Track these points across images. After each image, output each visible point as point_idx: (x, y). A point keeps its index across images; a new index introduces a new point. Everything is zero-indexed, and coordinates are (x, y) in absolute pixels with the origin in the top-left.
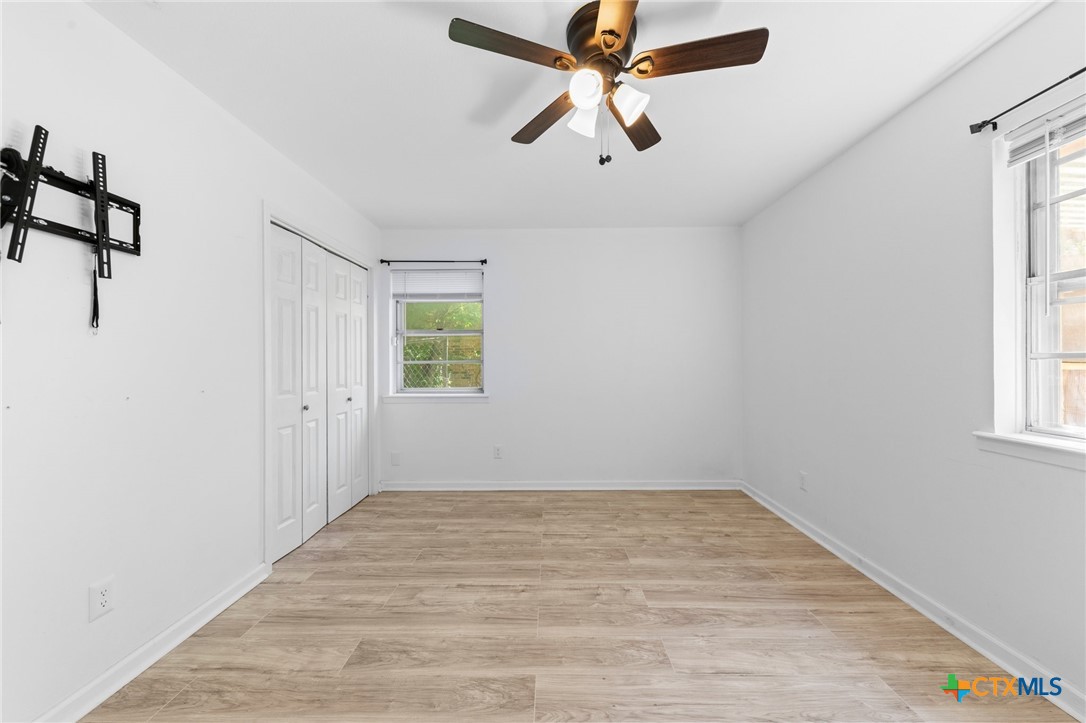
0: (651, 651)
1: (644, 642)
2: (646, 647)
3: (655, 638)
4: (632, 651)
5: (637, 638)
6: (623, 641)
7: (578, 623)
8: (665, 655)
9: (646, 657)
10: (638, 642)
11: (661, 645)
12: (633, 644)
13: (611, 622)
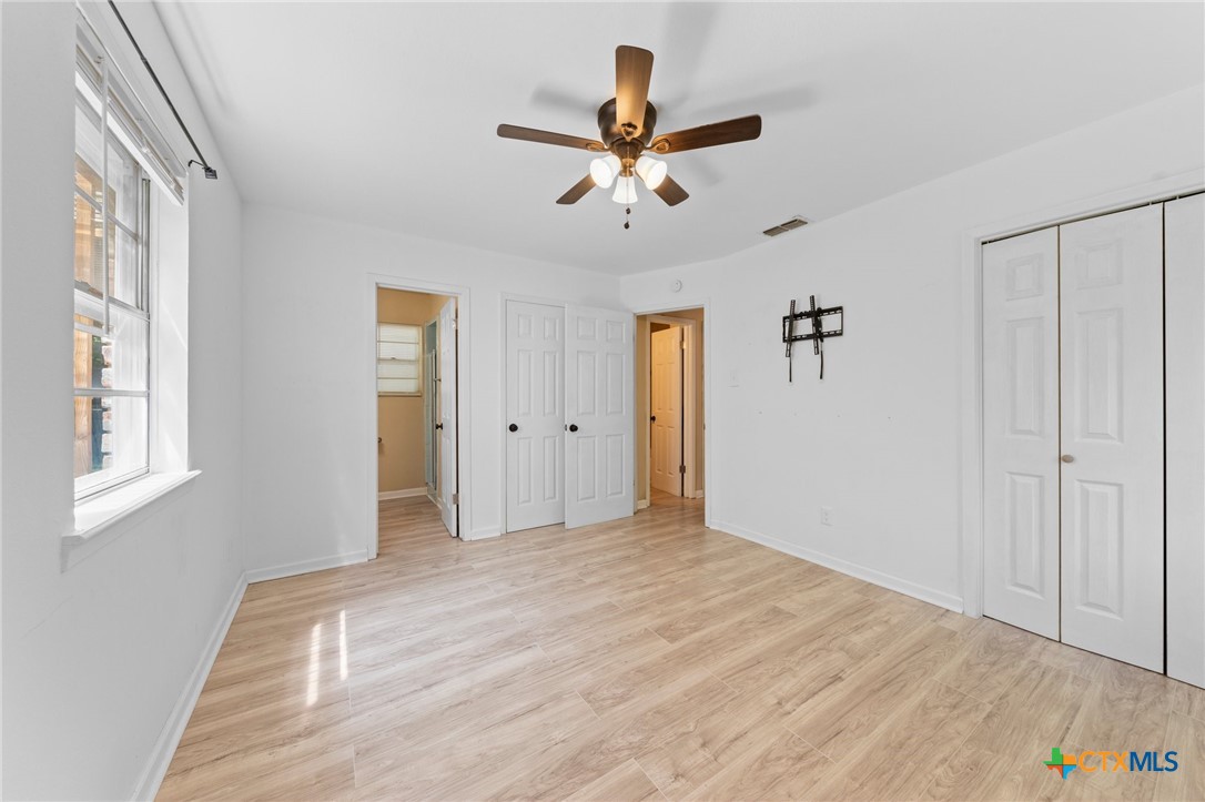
0: (603, 700)
1: (614, 705)
2: (611, 701)
3: (606, 715)
4: (619, 691)
5: (622, 707)
6: (633, 697)
7: (686, 695)
8: (589, 702)
9: (605, 692)
10: (619, 703)
11: (596, 710)
12: (623, 699)
13: (658, 712)
